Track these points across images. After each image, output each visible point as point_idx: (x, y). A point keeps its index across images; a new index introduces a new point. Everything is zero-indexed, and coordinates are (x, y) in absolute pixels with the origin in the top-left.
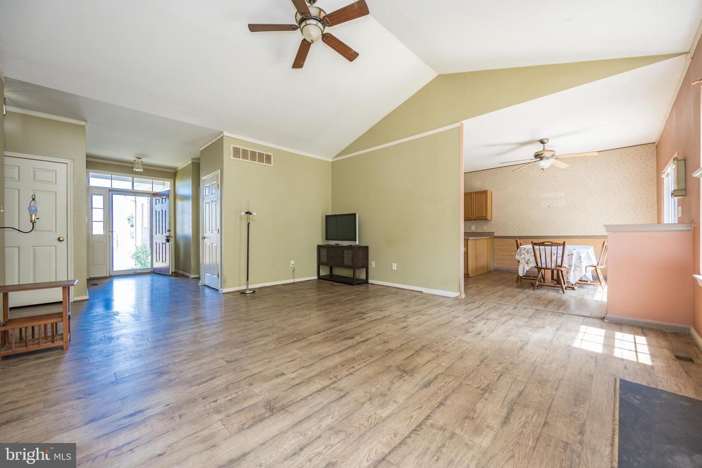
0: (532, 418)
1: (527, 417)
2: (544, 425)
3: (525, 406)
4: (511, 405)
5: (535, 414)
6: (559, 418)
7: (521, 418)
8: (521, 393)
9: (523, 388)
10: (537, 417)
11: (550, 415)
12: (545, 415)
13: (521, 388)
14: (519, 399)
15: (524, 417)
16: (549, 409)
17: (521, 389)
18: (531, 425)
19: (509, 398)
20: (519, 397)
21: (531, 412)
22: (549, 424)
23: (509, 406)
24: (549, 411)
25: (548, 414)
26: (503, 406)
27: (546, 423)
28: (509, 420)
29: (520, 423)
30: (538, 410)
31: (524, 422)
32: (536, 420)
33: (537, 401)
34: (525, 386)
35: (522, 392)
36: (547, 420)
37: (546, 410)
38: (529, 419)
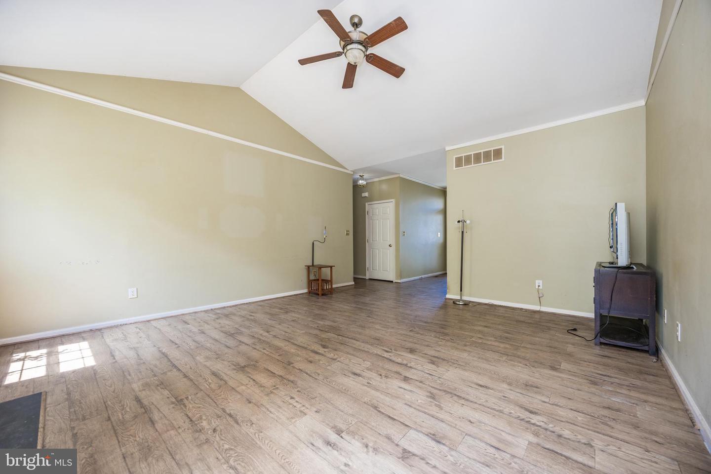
0: (122, 414)
1: (126, 412)
2: (109, 417)
3: (136, 417)
4: (147, 408)
5: (123, 418)
6: (101, 430)
7: (130, 408)
8: (153, 422)
9: (157, 428)
10: (119, 418)
11: (110, 427)
12: (114, 424)
13: (159, 426)
14: (147, 416)
15: (128, 410)
16: (115, 431)
17: (156, 425)
18: (119, 410)
19: (156, 412)
20: (150, 418)
21: (127, 417)
22: (106, 421)
23: (147, 407)
24: (114, 429)
25: (113, 426)
26: (151, 404)
27: (109, 419)
28: (136, 401)
29: (127, 405)
30: (123, 423)
31: (125, 408)
32: (118, 416)
33: (132, 428)
34: (157, 431)
35: (154, 424)
36: (109, 422)
37: (117, 428)
38: (123, 412)
